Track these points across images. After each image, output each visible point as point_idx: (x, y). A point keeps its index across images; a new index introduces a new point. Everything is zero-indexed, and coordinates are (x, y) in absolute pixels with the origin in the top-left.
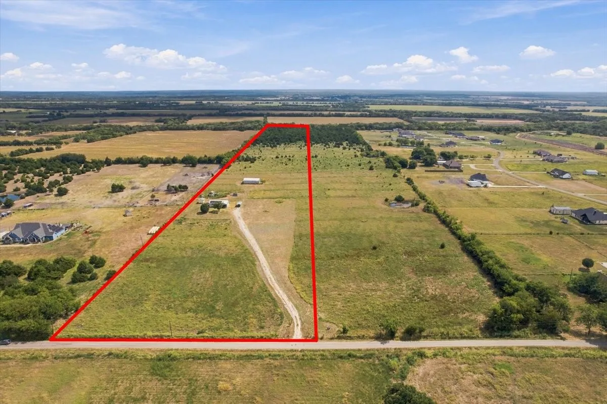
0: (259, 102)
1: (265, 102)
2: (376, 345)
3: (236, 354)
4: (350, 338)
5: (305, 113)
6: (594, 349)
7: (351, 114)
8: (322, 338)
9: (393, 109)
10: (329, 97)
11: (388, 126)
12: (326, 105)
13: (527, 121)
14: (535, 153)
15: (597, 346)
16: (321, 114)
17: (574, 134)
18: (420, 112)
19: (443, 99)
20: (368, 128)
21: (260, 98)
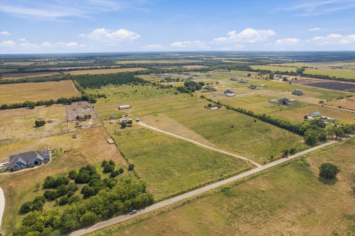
0: (39, 63)
1: (43, 62)
2: (285, 160)
3: (249, 177)
4: (275, 160)
5: (85, 67)
6: (338, 142)
7: (115, 67)
8: (267, 163)
9: (133, 63)
10: (82, 58)
11: (146, 72)
12: (86, 62)
13: (205, 66)
14: (231, 80)
15: (338, 141)
16: (96, 67)
17: (231, 71)
18: (149, 64)
19: (150, 56)
20: (136, 74)
21: (30, 60)
